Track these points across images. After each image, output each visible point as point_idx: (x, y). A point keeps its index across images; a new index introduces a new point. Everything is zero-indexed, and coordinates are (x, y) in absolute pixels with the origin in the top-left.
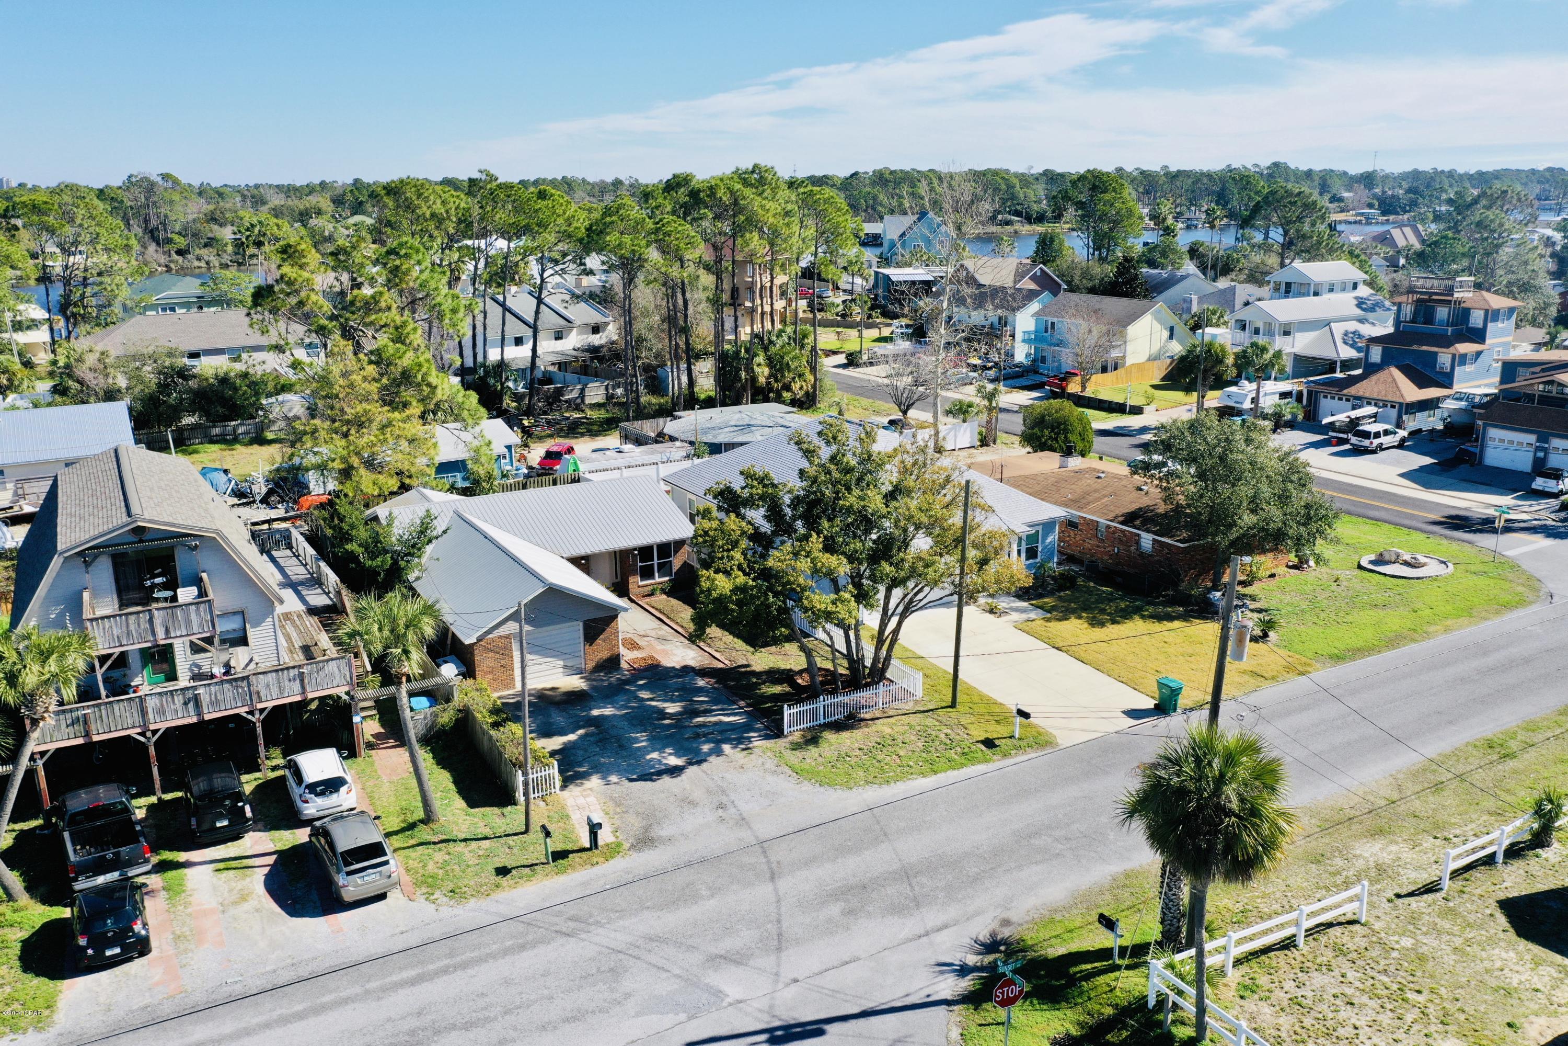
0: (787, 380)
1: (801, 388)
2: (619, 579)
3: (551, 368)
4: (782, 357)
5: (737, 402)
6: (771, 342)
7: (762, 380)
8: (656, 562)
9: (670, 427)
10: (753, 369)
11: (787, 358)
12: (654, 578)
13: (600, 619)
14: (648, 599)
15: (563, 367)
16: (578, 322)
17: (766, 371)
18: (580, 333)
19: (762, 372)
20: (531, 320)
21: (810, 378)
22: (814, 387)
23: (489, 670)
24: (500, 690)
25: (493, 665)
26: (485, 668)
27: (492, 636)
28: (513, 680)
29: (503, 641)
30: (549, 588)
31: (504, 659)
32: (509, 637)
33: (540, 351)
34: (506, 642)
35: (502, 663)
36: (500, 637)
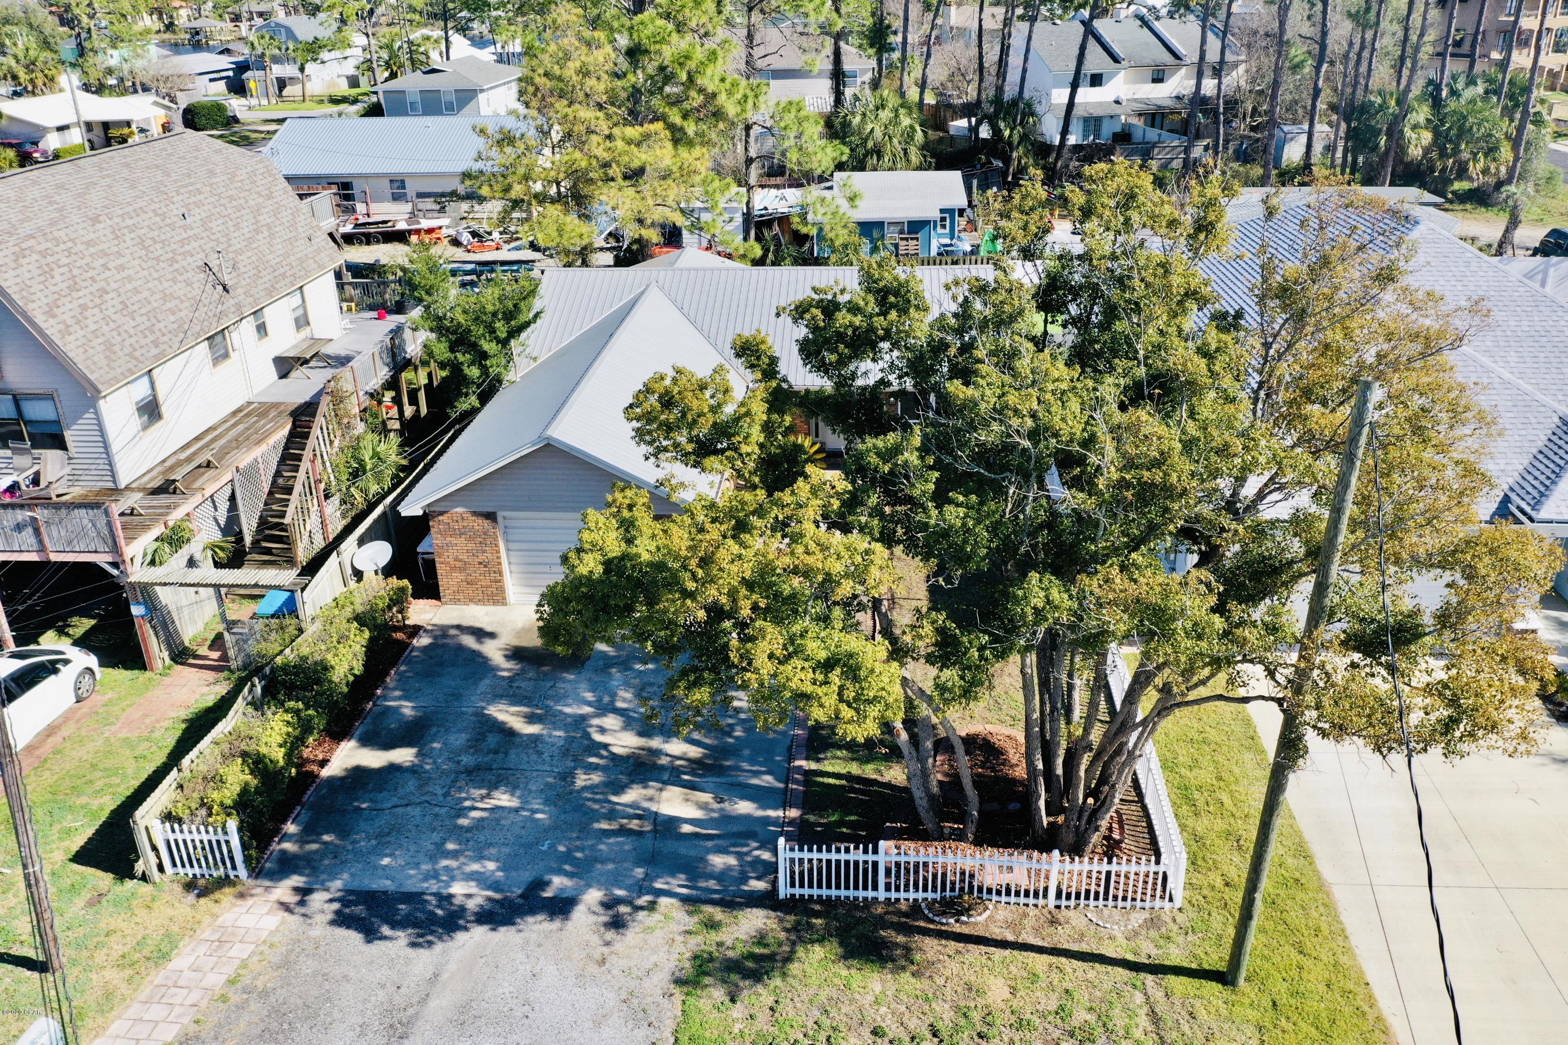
0: (1464, 156)
1: (1486, 171)
3: (1134, 121)
4: (1464, 119)
10: (1401, 134)
11: (1471, 121)
18: (1190, 77)
19: (1419, 142)
21: (1507, 156)
22: (1513, 170)
23: (458, 564)
24: (480, 602)
25: (465, 557)
26: (451, 560)
27: (459, 510)
28: (502, 590)
29: (480, 521)
30: (548, 445)
31: (484, 552)
32: (491, 517)
33: (1123, 97)
34: (486, 523)
35: (481, 558)
36: (475, 514)
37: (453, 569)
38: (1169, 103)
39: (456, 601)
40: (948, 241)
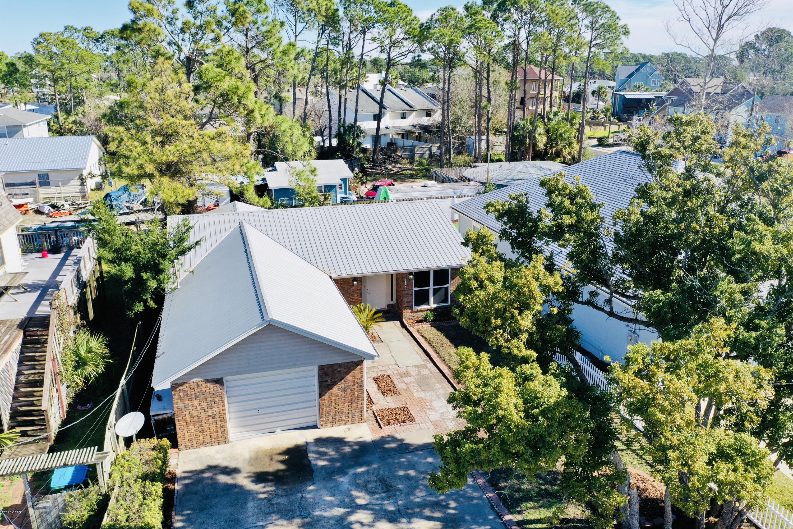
0: (559, 147)
1: (570, 153)
2: (395, 302)
3: (396, 136)
4: (557, 130)
5: (522, 158)
6: (549, 119)
7: (541, 146)
8: (432, 288)
9: (468, 172)
10: (535, 138)
11: (560, 131)
12: (429, 304)
13: (340, 365)
14: (419, 326)
15: (405, 136)
16: (417, 108)
17: (545, 139)
18: (417, 116)
19: (542, 141)
20: (378, 98)
21: (576, 146)
22: (580, 152)
23: (193, 419)
24: (210, 444)
25: (198, 414)
26: (188, 418)
27: (196, 380)
28: (225, 433)
29: (211, 386)
30: (270, 325)
31: (213, 407)
32: (219, 381)
33: (390, 126)
34: (216, 387)
35: (211, 412)
36: (208, 381)
37: (189, 423)
38: (410, 128)
39: (190, 447)
40: (344, 196)
